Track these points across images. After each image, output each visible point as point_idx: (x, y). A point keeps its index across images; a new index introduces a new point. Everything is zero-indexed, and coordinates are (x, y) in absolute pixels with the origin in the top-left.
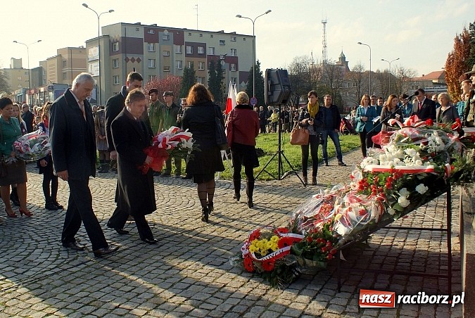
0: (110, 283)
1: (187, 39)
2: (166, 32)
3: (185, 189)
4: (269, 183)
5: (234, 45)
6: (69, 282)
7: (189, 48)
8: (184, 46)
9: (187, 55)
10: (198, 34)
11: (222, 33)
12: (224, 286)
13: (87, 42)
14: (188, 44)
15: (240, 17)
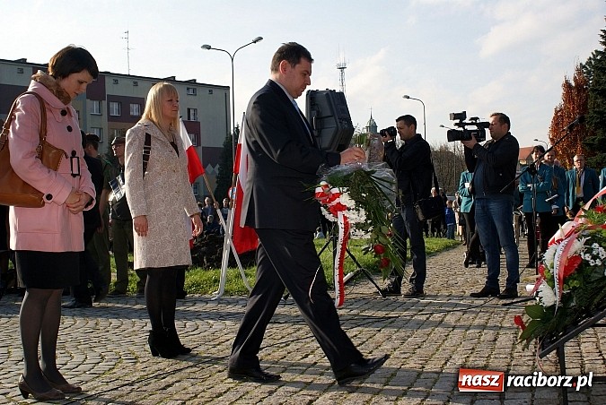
1: (110, 89)
5: (192, 102)
7: (115, 106)
8: (104, 103)
9: (111, 119)
10: (130, 82)
11: (172, 79)
14: (113, 98)
15: (209, 48)
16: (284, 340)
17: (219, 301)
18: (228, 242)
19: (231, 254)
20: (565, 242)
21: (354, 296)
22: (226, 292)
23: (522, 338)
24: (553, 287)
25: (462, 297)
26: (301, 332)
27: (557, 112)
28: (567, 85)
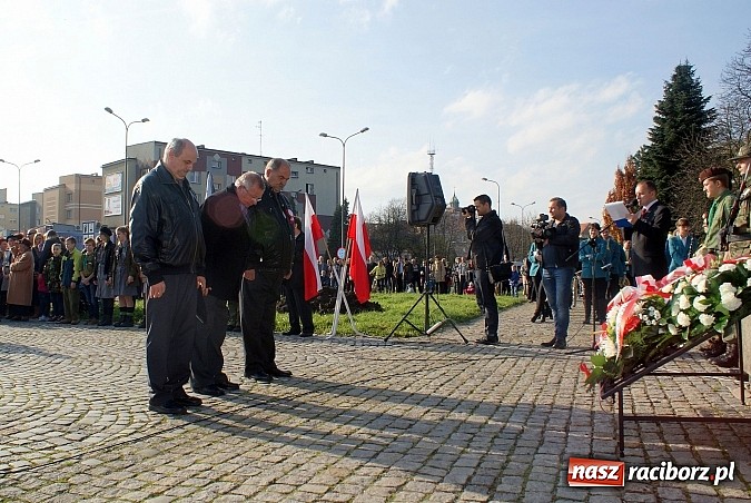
0: (239, 452)
1: (246, 167)
2: (217, 157)
3: (290, 345)
4: (412, 340)
5: (310, 179)
6: (168, 451)
10: (262, 162)
11: (295, 160)
12: (433, 453)
13: (104, 167)
15: (326, 136)
16: (386, 375)
17: (332, 340)
18: (341, 292)
19: (343, 303)
20: (626, 304)
21: (441, 341)
22: (337, 333)
23: (587, 382)
24: (614, 342)
25: (530, 347)
26: (399, 368)
27: (610, 195)
28: (619, 173)
